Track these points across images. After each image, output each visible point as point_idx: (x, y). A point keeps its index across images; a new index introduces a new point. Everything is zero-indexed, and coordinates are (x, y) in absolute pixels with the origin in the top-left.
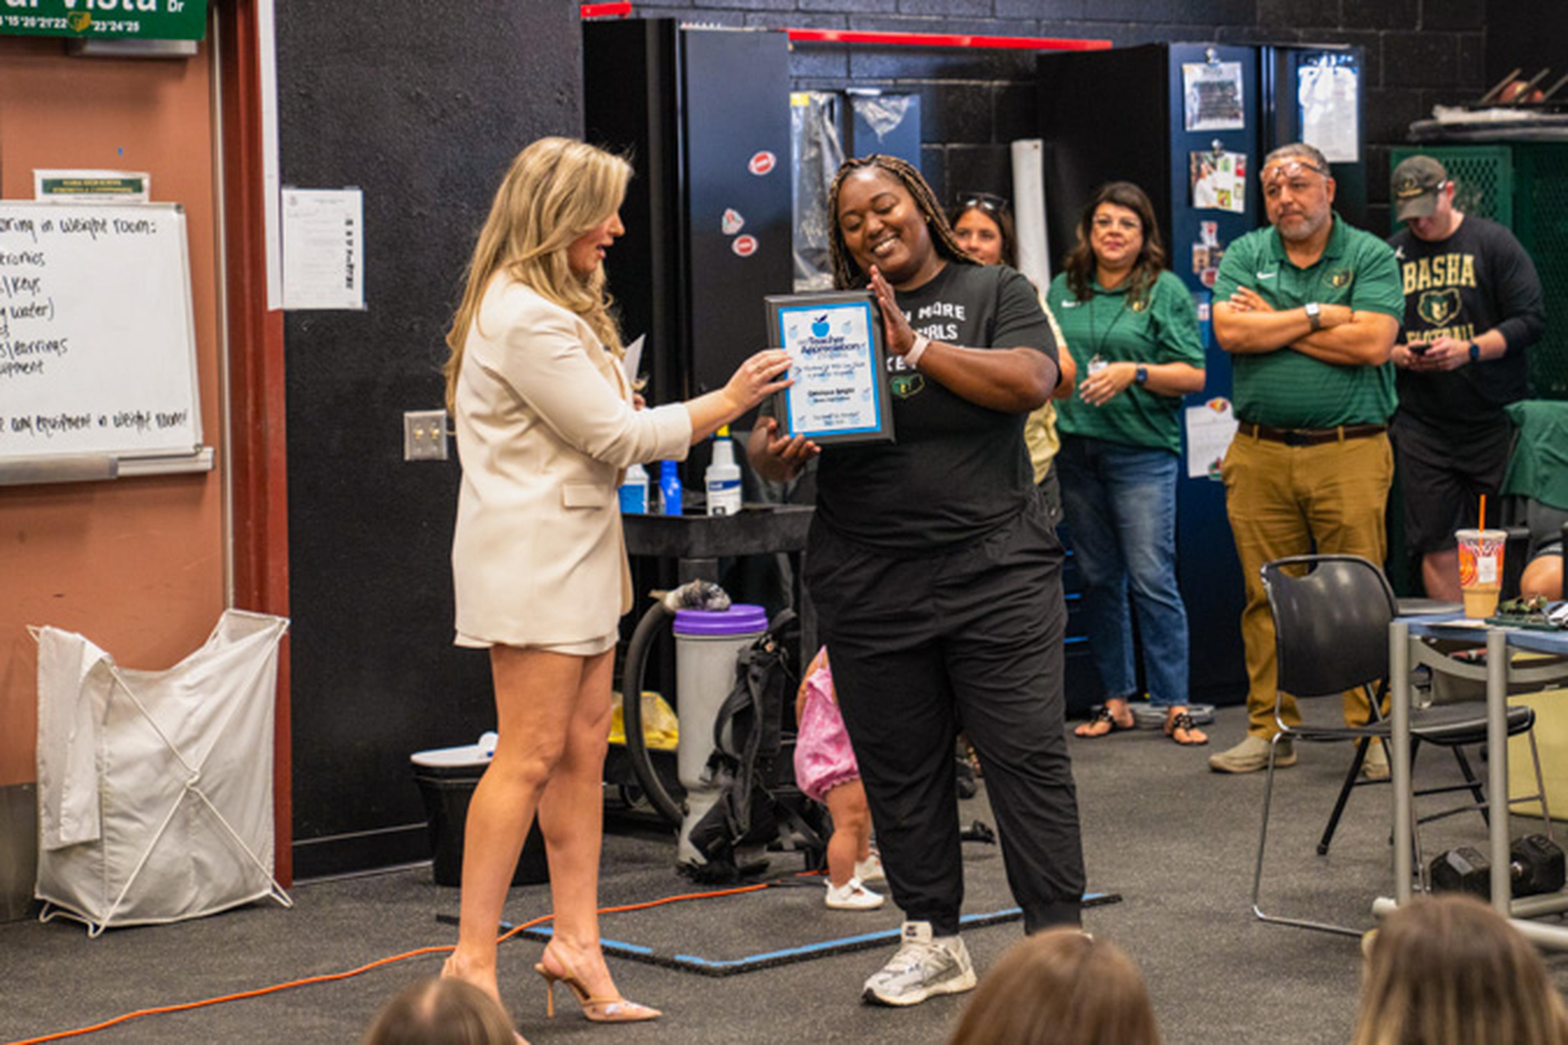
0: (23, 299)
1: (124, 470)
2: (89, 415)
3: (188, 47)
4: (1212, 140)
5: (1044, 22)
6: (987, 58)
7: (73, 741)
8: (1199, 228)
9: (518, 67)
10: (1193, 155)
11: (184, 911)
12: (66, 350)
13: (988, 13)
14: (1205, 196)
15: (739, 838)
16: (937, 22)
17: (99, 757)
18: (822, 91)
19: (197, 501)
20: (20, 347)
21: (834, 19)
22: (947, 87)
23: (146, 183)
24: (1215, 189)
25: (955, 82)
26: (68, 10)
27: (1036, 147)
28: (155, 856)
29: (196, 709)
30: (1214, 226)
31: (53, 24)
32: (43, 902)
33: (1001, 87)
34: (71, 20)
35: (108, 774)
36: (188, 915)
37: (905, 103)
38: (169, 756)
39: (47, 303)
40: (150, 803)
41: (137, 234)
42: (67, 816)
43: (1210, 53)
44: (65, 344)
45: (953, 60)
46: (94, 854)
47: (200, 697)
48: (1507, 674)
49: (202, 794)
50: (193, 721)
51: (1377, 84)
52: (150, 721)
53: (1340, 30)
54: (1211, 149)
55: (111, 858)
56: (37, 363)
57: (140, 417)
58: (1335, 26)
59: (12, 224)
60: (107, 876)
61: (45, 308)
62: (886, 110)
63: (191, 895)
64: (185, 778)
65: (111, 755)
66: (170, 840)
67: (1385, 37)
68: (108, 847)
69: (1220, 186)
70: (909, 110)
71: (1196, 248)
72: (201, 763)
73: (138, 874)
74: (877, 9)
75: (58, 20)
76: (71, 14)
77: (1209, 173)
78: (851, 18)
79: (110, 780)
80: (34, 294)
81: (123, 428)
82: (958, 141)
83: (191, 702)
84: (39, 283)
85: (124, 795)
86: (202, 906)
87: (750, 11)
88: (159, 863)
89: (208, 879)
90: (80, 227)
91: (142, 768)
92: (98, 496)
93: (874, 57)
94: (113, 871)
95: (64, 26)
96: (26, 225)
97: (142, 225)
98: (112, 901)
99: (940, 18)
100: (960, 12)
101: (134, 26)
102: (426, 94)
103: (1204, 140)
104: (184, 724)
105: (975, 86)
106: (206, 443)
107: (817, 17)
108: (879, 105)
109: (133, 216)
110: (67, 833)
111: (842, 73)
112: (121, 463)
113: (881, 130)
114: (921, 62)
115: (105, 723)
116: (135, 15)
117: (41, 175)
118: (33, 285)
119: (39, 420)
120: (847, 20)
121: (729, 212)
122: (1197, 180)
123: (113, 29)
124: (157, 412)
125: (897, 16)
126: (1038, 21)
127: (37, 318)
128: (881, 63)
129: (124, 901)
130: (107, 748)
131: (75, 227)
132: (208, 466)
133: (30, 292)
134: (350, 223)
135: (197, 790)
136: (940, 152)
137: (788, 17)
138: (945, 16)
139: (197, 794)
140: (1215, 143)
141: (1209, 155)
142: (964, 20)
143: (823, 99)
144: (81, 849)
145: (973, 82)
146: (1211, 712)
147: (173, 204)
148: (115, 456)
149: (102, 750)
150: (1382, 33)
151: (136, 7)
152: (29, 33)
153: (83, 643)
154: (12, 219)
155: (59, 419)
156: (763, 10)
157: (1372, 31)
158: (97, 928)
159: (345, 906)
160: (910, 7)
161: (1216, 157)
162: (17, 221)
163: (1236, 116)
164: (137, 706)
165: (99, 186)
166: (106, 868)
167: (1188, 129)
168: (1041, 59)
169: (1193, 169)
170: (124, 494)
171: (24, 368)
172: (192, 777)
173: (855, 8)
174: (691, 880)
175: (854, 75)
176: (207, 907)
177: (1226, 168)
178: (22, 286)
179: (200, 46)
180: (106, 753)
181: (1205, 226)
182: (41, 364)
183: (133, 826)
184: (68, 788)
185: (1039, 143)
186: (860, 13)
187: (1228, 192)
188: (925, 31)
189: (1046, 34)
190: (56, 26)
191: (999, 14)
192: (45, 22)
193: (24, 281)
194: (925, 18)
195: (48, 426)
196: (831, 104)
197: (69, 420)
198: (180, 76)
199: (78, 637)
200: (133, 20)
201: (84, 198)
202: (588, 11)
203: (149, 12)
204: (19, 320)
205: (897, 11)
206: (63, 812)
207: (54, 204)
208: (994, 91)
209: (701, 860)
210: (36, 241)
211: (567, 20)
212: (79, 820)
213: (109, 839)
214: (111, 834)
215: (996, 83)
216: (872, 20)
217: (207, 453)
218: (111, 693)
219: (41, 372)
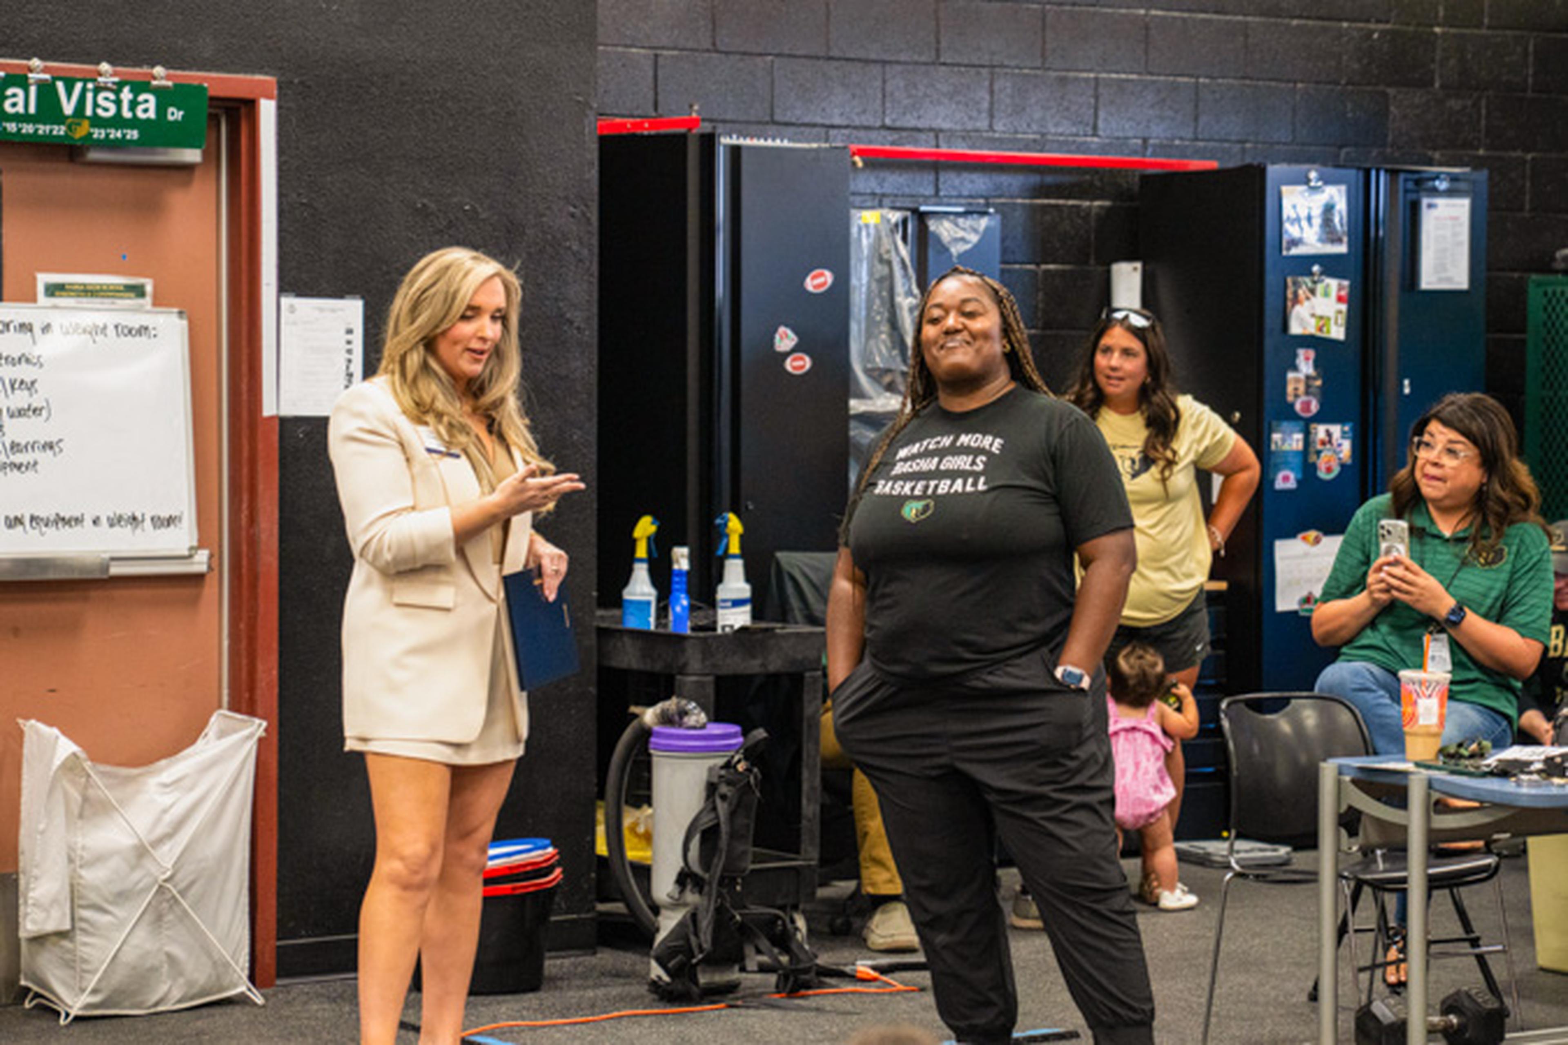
0: (21, 399)
1: (116, 570)
2: (83, 515)
3: (193, 155)
4: (1313, 264)
5: (1152, 141)
6: (1088, 177)
7: (42, 833)
8: (1295, 356)
9: (530, 180)
10: (1289, 280)
11: (156, 1004)
12: (61, 450)
13: (1090, 132)
14: (1302, 321)
15: (700, 956)
16: (1035, 141)
17: (71, 848)
18: (894, 208)
19: (194, 602)
20: (15, 447)
21: (923, 136)
22: (1044, 207)
23: (149, 289)
24: (1313, 315)
25: (1053, 202)
26: (68, 117)
27: (1135, 269)
28: (125, 948)
29: (171, 806)
30: (1312, 353)
31: (51, 131)
32: (27, 990)
33: (1101, 207)
34: (69, 128)
35: (81, 867)
36: (161, 1008)
37: (984, 222)
38: (141, 852)
39: (45, 404)
40: (122, 897)
41: (138, 339)
42: (34, 905)
43: (1313, 175)
44: (61, 445)
45: (1049, 179)
46: (66, 944)
47: (176, 794)
48: (1428, 819)
49: (175, 892)
50: (168, 818)
51: (1521, 209)
52: (122, 816)
53: (1481, 152)
54: (1311, 274)
55: (84, 949)
56: (32, 462)
57: (134, 518)
58: (1477, 149)
59: (12, 327)
60: (78, 966)
61: (41, 409)
62: (964, 229)
63: (163, 989)
64: (156, 874)
65: (84, 848)
66: (141, 933)
67: (1533, 159)
68: (80, 938)
69: (1319, 312)
70: (987, 229)
71: (1291, 375)
72: (174, 859)
73: (109, 966)
74: (970, 126)
75: (56, 127)
76: (69, 121)
77: (1308, 298)
78: (941, 136)
79: (83, 872)
80: (31, 395)
81: (117, 529)
82: (1054, 262)
83: (166, 800)
84: (36, 385)
85: (96, 889)
86: (173, 1001)
87: (833, 127)
88: (129, 956)
89: (181, 974)
90: (80, 331)
91: (114, 863)
92: (93, 594)
93: (966, 175)
94: (84, 961)
95: (62, 133)
96: (25, 327)
97: (143, 330)
98: (83, 990)
99: (1038, 137)
100: (1060, 130)
101: (133, 134)
102: (433, 206)
103: (1304, 264)
104: (158, 821)
105: (1073, 206)
106: (201, 545)
107: (904, 134)
108: (957, 225)
109: (135, 321)
110: (34, 922)
111: (930, 191)
112: (113, 563)
113: (956, 250)
114: (1013, 181)
115: (81, 816)
116: (135, 123)
117: (43, 279)
118: (30, 386)
119: (33, 518)
120: (937, 137)
121: (782, 329)
122: (1293, 306)
123: (112, 136)
124: (153, 513)
125: (990, 134)
126: (1145, 140)
127: (34, 418)
128: (972, 182)
129: (95, 991)
130: (80, 841)
131: (75, 331)
132: (203, 568)
133: (26, 392)
134: (350, 331)
135: (168, 885)
136: (1034, 274)
137: (873, 135)
138: (1043, 135)
139: (170, 891)
140: (1316, 268)
141: (1307, 280)
142: (1061, 138)
143: (895, 216)
144: (54, 939)
145: (1071, 202)
146: (1288, 853)
147: (176, 310)
148: (107, 556)
149: (76, 843)
150: (1529, 156)
151: (135, 115)
152: (27, 139)
153: (57, 738)
154: (12, 322)
155: (52, 518)
156: (847, 127)
157: (1519, 153)
158: (67, 1015)
159: (315, 1007)
160: (1005, 125)
161: (1315, 282)
162: (16, 323)
163: (1340, 241)
164: (110, 801)
165: (102, 290)
166: (77, 958)
167: (1285, 253)
168: (1145, 179)
169: (1290, 295)
170: (119, 593)
171: (19, 467)
172: (164, 873)
173: (946, 125)
174: (655, 997)
175: (942, 193)
176: (180, 1001)
177: (1326, 294)
178: (20, 388)
179: (205, 154)
180: (79, 845)
181: (1301, 352)
182: (36, 463)
183: (106, 919)
184: (36, 878)
185: (1139, 265)
186: (950, 130)
187: (1329, 319)
188: (1020, 150)
189: (1154, 154)
190: (55, 133)
191: (1101, 133)
192: (43, 129)
193: (22, 382)
194: (1020, 136)
195: (42, 524)
196: (905, 222)
197: (63, 519)
198: (187, 184)
199: (55, 731)
200: (132, 128)
201: (86, 302)
202: (646, 125)
203: (148, 120)
204: (14, 420)
205: (991, 128)
206: (30, 902)
207: (55, 307)
208: (1094, 211)
209: (666, 978)
210: (34, 342)
211: (583, 134)
212: (47, 911)
213: (83, 930)
214: (84, 925)
215: (1097, 203)
216: (964, 138)
217: (203, 556)
218: (86, 788)
219: (36, 471)
